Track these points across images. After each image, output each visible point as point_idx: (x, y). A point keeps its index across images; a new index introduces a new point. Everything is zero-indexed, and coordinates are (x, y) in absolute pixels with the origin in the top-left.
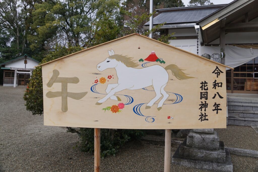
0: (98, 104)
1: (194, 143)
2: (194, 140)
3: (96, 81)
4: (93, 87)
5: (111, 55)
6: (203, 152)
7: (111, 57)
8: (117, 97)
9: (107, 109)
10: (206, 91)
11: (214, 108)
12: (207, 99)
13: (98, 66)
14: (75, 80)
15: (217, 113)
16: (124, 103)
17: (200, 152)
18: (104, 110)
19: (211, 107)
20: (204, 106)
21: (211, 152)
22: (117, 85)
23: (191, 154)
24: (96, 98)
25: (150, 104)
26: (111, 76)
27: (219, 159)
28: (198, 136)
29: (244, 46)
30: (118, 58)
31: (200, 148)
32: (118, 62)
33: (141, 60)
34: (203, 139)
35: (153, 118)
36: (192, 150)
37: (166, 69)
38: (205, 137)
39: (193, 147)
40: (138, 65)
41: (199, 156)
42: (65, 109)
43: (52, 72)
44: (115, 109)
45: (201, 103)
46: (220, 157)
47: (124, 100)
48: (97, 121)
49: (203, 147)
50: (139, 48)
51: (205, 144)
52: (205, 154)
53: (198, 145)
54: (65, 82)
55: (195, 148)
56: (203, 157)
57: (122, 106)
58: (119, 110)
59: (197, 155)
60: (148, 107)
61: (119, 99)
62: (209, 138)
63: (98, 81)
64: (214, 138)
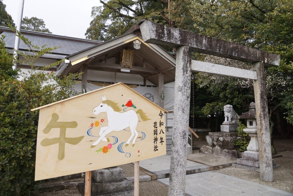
0: (93, 147)
1: (104, 178)
2: (104, 176)
3: (92, 125)
4: (89, 131)
5: (104, 100)
6: (115, 184)
7: (104, 102)
8: (107, 139)
9: (100, 151)
10: (156, 129)
11: (160, 141)
12: (157, 135)
13: (94, 110)
14: (74, 125)
15: (162, 144)
16: (112, 144)
17: (112, 185)
18: (97, 152)
19: (159, 140)
20: (156, 140)
21: (120, 183)
22: (107, 127)
23: (104, 189)
24: (91, 141)
25: (128, 142)
26: (103, 119)
27: (127, 188)
28: (107, 171)
29: (97, 83)
30: (108, 102)
31: (110, 182)
32: (108, 106)
33: (123, 106)
34: (112, 173)
35: (130, 154)
36: (105, 185)
37: (137, 113)
38: (113, 171)
39: (103, 182)
40: (121, 110)
41: (111, 189)
42: (61, 156)
43: (51, 115)
44: (105, 150)
45: (154, 138)
46: (127, 185)
47: (112, 141)
48: (91, 164)
49: (112, 180)
50: (122, 95)
51: (114, 177)
52: (116, 186)
53: (108, 179)
54: (64, 126)
55: (105, 182)
56: (115, 188)
57: (110, 146)
58: (108, 150)
59: (109, 189)
60: (127, 145)
61: (108, 141)
62: (116, 171)
63: (93, 125)
64: (120, 170)
